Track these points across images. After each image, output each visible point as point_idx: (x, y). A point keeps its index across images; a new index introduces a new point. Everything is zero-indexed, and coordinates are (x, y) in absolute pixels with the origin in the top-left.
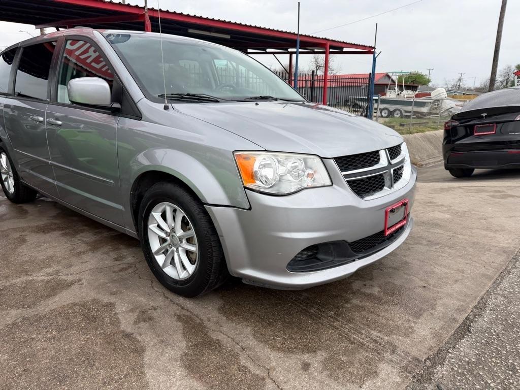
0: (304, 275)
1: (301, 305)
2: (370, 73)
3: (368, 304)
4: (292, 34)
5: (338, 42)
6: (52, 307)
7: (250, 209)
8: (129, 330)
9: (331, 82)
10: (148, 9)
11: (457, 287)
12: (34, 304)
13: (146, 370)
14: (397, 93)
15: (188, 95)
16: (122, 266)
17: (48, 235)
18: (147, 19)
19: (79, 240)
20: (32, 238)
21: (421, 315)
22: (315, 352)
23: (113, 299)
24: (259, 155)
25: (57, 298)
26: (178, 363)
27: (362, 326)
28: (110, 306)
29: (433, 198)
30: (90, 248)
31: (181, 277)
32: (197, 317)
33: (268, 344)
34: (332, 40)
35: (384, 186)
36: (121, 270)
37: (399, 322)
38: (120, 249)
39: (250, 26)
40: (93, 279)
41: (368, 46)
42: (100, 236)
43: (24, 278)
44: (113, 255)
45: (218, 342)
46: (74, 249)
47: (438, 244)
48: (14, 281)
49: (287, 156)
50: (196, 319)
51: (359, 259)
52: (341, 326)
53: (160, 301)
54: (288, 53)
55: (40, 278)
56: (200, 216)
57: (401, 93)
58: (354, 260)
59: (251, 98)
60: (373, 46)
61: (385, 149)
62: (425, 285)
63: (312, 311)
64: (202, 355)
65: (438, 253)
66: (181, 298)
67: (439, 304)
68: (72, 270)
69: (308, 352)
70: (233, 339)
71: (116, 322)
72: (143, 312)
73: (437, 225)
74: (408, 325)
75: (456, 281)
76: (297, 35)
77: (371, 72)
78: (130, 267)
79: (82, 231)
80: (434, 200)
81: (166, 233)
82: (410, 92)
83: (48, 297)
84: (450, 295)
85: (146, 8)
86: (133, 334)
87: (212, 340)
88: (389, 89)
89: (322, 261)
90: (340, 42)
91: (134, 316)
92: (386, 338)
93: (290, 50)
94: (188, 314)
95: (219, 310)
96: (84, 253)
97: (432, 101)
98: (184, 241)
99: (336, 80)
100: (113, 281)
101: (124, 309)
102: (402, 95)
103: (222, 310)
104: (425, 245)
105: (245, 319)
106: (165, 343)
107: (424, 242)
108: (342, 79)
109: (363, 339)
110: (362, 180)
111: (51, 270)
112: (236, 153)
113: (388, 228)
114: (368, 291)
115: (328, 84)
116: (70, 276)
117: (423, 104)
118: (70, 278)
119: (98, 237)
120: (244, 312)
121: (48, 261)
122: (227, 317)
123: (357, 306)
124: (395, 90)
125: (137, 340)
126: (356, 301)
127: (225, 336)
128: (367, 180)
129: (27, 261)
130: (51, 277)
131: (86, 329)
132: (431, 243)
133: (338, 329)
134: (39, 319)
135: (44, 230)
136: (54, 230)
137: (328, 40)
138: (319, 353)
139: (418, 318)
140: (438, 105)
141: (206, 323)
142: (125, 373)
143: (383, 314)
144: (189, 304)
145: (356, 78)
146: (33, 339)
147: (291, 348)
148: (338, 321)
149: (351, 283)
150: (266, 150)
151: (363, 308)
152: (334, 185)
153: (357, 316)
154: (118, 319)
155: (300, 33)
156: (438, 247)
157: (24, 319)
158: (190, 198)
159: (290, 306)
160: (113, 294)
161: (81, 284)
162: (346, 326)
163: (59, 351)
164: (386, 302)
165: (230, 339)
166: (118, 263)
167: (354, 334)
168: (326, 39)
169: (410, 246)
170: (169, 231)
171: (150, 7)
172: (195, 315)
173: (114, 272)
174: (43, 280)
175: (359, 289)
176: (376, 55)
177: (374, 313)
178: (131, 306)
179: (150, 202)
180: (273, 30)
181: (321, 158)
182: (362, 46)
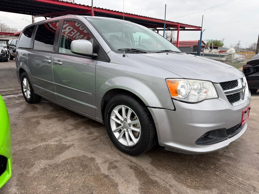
1: (194, 162)
2: (199, 40)
3: (230, 162)
4: (162, 20)
5: (184, 24)
6: (63, 159)
7: (175, 110)
8: (106, 173)
9: (180, 44)
12: (53, 157)
14: (209, 51)
15: (132, 49)
16: (93, 138)
17: (51, 120)
18: (93, 12)
19: (67, 123)
20: (43, 122)
22: (211, 189)
23: (93, 156)
24: (181, 81)
25: (64, 154)
27: (232, 175)
28: (93, 159)
30: (74, 127)
31: (129, 145)
32: (140, 167)
33: (184, 184)
34: (181, 24)
35: (240, 99)
36: (93, 140)
37: (252, 173)
38: (90, 128)
39: (142, 16)
40: (80, 144)
41: (198, 26)
42: (77, 121)
43: (44, 143)
44: (87, 131)
45: (156, 182)
46: (66, 128)
47: (256, 129)
48: (39, 145)
49: (194, 82)
50: (140, 168)
51: (229, 138)
53: (118, 157)
54: (156, 30)
55: (52, 143)
56: (143, 113)
57: (211, 51)
58: (227, 139)
59: (161, 51)
60: (201, 26)
61: (240, 79)
62: (258, 152)
63: (201, 166)
64: (150, 189)
66: (128, 156)
68: (68, 139)
69: (207, 189)
70: (164, 181)
71: (98, 169)
72: (111, 163)
74: (257, 175)
76: (164, 20)
78: (97, 138)
79: (68, 118)
81: (121, 121)
82: (216, 50)
83: (59, 153)
85: (92, 7)
86: (109, 175)
87: (152, 180)
88: (205, 49)
89: (211, 139)
90: (185, 24)
91: (107, 165)
92: (248, 182)
93: (158, 28)
94: (135, 165)
95: (151, 164)
97: (227, 55)
98: (132, 126)
100: (91, 146)
101: (100, 161)
102: (212, 51)
103: (152, 163)
105: (166, 169)
106: (127, 181)
108: (185, 43)
109: (235, 182)
110: (231, 95)
111: (57, 139)
112: (167, 80)
113: (243, 122)
117: (223, 56)
118: (68, 144)
119: (77, 122)
120: (165, 165)
121: (55, 134)
122: (157, 168)
123: (225, 163)
124: (208, 49)
125: (112, 179)
126: (223, 161)
127: (159, 178)
128: (233, 95)
129: (43, 134)
130: (58, 143)
131: (83, 172)
133: (219, 176)
134: (57, 166)
135: (48, 117)
136: (53, 117)
137: (179, 23)
138: (213, 190)
140: (231, 56)
141: (146, 170)
143: (241, 168)
144: (134, 159)
145: (192, 43)
146: (57, 177)
147: (197, 186)
148: (218, 171)
150: (184, 78)
151: (229, 165)
152: (219, 98)
153: (227, 169)
154: (98, 167)
155: (166, 20)
156: (256, 131)
157: (50, 165)
158: (137, 103)
159: (189, 162)
160: (93, 152)
161: (74, 147)
162: (223, 175)
163: (72, 184)
165: (162, 180)
166: (90, 135)
167: (229, 179)
168: (178, 23)
170: (123, 120)
171: (94, 7)
172: (139, 166)
173: (90, 141)
174: (54, 144)
176: (202, 31)
177: (236, 167)
178: (104, 160)
179: (113, 104)
180: (153, 18)
181: (213, 83)
182: (195, 26)
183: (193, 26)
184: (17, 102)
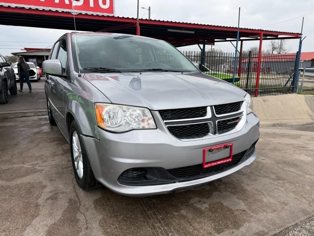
0: (129, 187)
1: (145, 208)
3: (190, 216)
4: (235, 28)
6: (18, 183)
7: (100, 140)
9: (264, 58)
10: (139, 19)
11: (270, 215)
12: (12, 180)
13: (28, 228)
15: (101, 68)
16: (68, 165)
18: (138, 25)
20: (42, 145)
21: (223, 231)
23: (48, 184)
25: (24, 178)
26: (46, 228)
27: (173, 230)
29: (308, 144)
30: (63, 153)
31: (80, 177)
33: (103, 229)
35: (208, 132)
36: (65, 168)
39: (204, 25)
40: (49, 171)
41: (296, 33)
43: (20, 165)
45: (77, 221)
46: (55, 153)
48: (14, 166)
49: (127, 108)
50: (78, 204)
51: (179, 182)
52: (159, 227)
53: (70, 189)
54: (240, 40)
55: (27, 166)
58: (175, 182)
60: (300, 33)
61: (212, 106)
63: (149, 213)
64: (63, 226)
65: (277, 187)
67: (245, 226)
68: (45, 164)
70: (87, 221)
72: (56, 194)
73: (294, 165)
75: (275, 211)
76: (237, 28)
77: (298, 51)
80: (308, 146)
83: (21, 177)
84: (259, 221)
85: (138, 19)
86: (40, 205)
87: (75, 218)
89: (147, 180)
91: (50, 195)
93: (241, 38)
94: (77, 199)
95: (94, 201)
96: (57, 155)
99: (270, 57)
100: (57, 173)
101: (48, 190)
104: (272, 179)
105: (104, 209)
106: (50, 214)
107: (273, 176)
111: (35, 162)
113: (207, 163)
114: (198, 206)
115: (262, 60)
116: (40, 167)
120: (107, 205)
121: (38, 157)
122: (95, 206)
123: (182, 215)
125: (39, 210)
126: (183, 212)
127: (84, 218)
129: (30, 156)
130: (32, 166)
131: (22, 198)
132: (278, 178)
133: (155, 228)
135: (51, 140)
137: (263, 30)
139: (219, 233)
141: (81, 207)
142: (18, 227)
144: (81, 193)
145: (287, 56)
148: (160, 223)
149: (192, 198)
150: (112, 103)
151: (184, 217)
152: (158, 129)
153: (175, 222)
154: (41, 195)
155: (240, 27)
156: (281, 182)
159: (138, 206)
160: (51, 180)
161: (41, 172)
162: (162, 228)
164: (205, 216)
165: (85, 220)
168: (261, 30)
169: (258, 178)
171: (140, 18)
172: (79, 201)
173: (62, 168)
175: (194, 203)
176: (302, 40)
177: (190, 222)
178: (53, 189)
180: (221, 27)
181: (150, 110)
182: (290, 33)
183: (286, 33)
184: (43, 122)
